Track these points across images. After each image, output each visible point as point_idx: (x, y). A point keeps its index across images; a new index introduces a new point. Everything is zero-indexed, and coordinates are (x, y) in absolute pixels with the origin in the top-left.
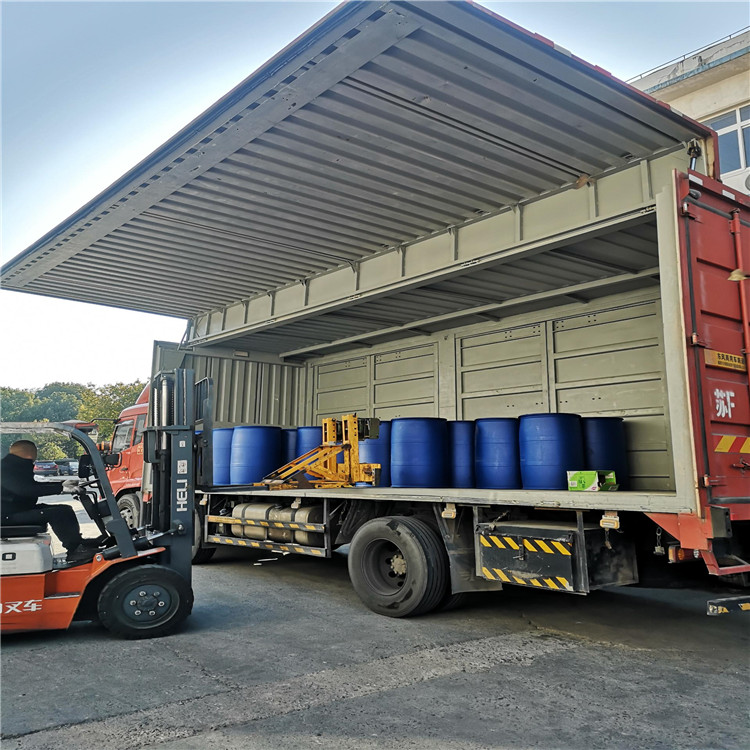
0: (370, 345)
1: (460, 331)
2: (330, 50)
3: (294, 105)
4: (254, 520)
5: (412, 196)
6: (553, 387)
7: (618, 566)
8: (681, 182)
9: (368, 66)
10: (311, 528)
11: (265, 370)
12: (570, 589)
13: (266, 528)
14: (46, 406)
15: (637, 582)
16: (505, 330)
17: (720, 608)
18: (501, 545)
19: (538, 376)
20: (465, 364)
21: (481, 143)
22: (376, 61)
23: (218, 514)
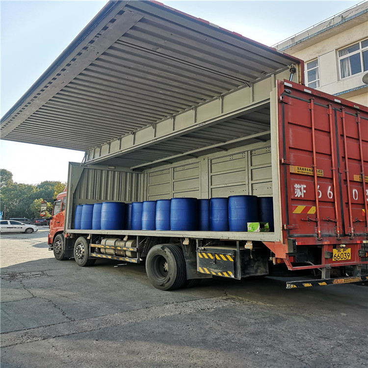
0: (171, 163)
1: (211, 156)
2: (105, 28)
3: (98, 53)
4: (109, 246)
5: (168, 93)
6: (251, 182)
7: (258, 267)
8: (280, 86)
9: (125, 35)
10: (132, 249)
11: (124, 174)
12: (233, 277)
13: (115, 250)
14: (41, 192)
15: (268, 273)
16: (230, 155)
17: (292, 285)
18: (207, 257)
19: (244, 177)
20: (213, 172)
21: (192, 69)
22: (128, 32)
23: (95, 243)
